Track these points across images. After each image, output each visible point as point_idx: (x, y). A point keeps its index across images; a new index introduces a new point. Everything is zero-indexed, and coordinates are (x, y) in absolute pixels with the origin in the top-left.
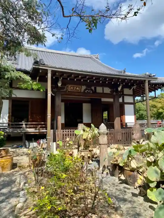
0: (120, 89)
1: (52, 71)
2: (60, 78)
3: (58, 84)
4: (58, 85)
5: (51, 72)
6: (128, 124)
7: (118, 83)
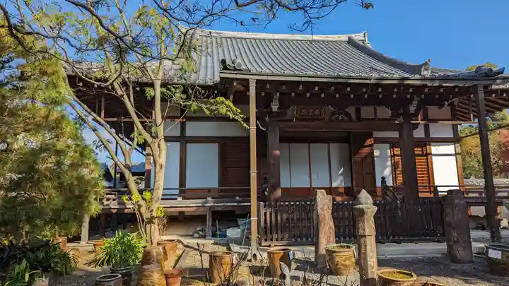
0: (414, 108)
1: (258, 81)
2: (276, 94)
3: (273, 107)
4: (271, 109)
5: (256, 84)
6: (439, 189)
7: (409, 96)
